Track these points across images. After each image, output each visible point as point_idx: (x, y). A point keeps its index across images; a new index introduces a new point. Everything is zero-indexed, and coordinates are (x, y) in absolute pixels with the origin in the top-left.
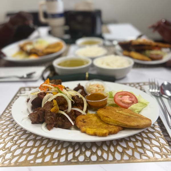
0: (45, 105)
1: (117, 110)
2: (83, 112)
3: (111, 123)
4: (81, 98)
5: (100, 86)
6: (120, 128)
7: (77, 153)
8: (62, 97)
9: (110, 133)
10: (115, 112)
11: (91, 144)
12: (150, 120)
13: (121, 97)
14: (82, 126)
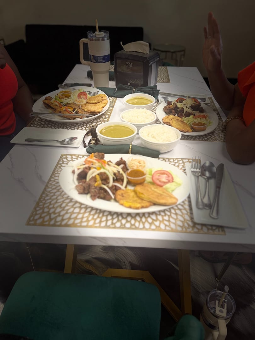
0: (90, 180)
1: (153, 188)
2: (123, 187)
3: (145, 199)
4: (122, 174)
5: (142, 162)
6: (152, 204)
7: (115, 221)
8: (105, 173)
9: (143, 207)
10: (150, 190)
11: (126, 215)
12: (177, 200)
13: (159, 176)
14: (121, 199)
